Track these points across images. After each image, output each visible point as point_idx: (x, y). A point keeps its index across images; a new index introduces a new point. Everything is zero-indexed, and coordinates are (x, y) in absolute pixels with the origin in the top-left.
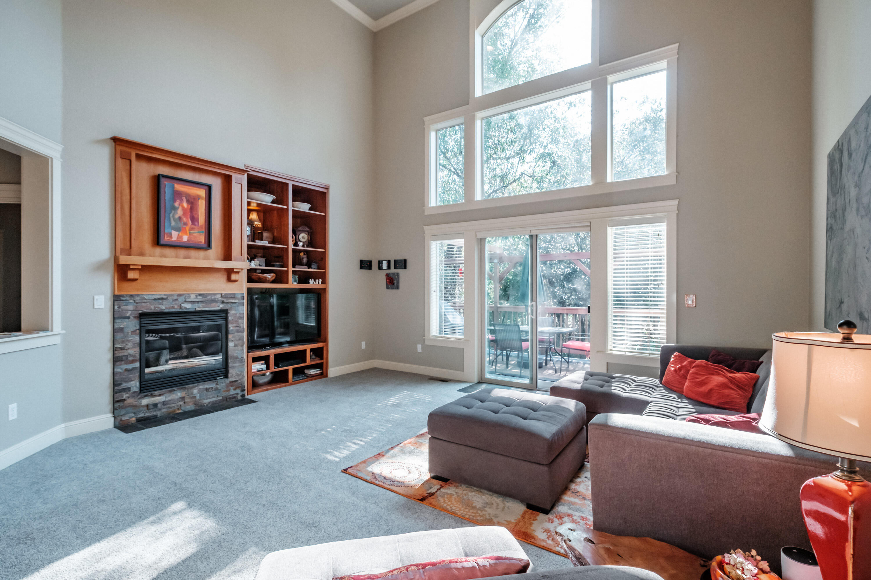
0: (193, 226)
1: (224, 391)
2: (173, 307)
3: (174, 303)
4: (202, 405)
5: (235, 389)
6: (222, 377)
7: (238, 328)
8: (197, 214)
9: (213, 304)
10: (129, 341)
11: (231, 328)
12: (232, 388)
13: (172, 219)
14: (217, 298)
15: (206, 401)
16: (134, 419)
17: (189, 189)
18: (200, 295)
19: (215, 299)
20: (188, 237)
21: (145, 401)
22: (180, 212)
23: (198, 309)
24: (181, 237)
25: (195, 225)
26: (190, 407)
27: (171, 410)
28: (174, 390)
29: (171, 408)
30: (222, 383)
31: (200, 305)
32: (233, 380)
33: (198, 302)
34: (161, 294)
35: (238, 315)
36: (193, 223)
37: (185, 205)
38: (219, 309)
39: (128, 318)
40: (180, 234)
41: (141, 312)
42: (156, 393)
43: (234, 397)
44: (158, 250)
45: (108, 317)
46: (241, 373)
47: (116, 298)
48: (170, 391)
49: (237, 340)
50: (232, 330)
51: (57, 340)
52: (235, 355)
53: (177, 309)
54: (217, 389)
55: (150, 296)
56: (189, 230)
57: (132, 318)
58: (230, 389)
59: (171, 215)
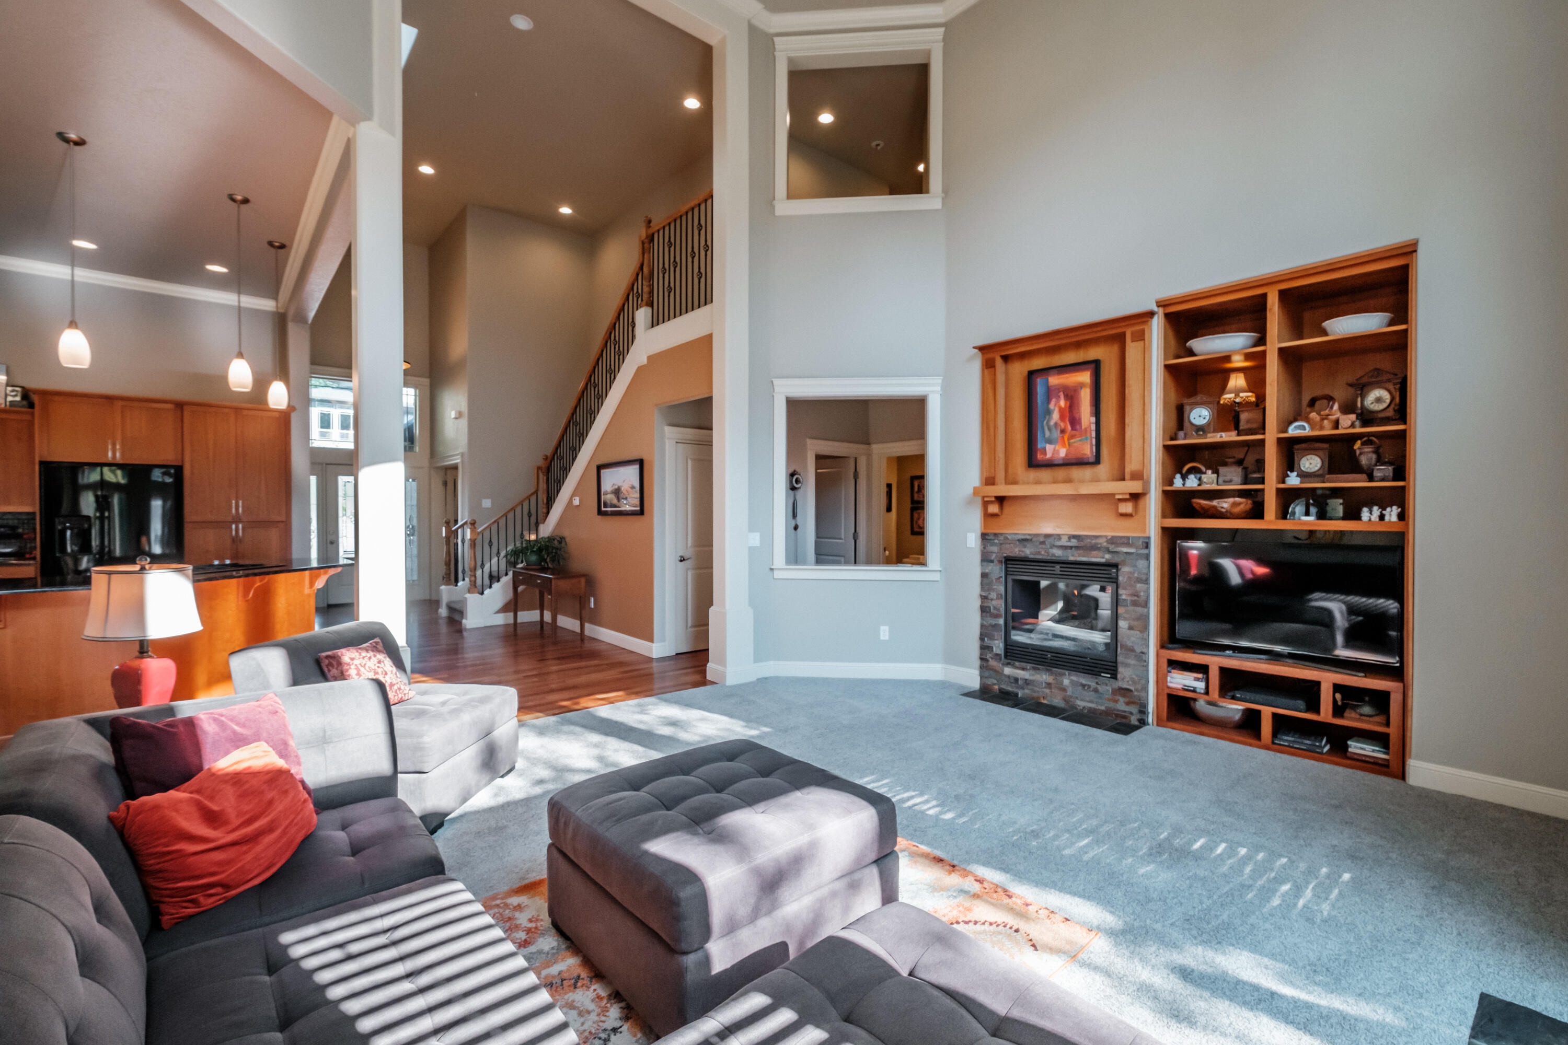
0: (1074, 432)
1: (1109, 700)
2: (1039, 553)
3: (1041, 546)
4: (1074, 707)
5: (1128, 704)
6: (1109, 676)
7: (1136, 598)
8: (1079, 412)
9: (1094, 553)
10: (993, 590)
11: (1124, 597)
12: (1122, 700)
13: (1046, 428)
14: (1101, 544)
15: (1081, 704)
16: (996, 687)
17: (1067, 378)
18: (1075, 537)
19: (1098, 544)
20: (1067, 450)
21: (1008, 671)
22: (1056, 416)
23: (1071, 558)
24: (1058, 452)
25: (1076, 430)
26: (1058, 701)
27: (1035, 695)
28: (1039, 669)
29: (1035, 692)
30: (1106, 686)
31: (1076, 552)
32: (1125, 686)
33: (1071, 548)
34: (1025, 534)
35: (1136, 575)
36: (1073, 428)
37: (1062, 403)
38: (1103, 560)
39: (992, 561)
40: (1057, 448)
41: (1005, 555)
42: (1017, 664)
43: (1125, 717)
44: (1033, 474)
45: (977, 557)
46: (1140, 680)
47: (984, 536)
48: (1034, 669)
49: (1134, 620)
50: (1124, 600)
51: (936, 576)
52: (1129, 644)
53: (1043, 556)
54: (1096, 691)
55: (1014, 536)
56: (1069, 439)
57: (996, 562)
58: (1119, 700)
59: (1045, 422)
